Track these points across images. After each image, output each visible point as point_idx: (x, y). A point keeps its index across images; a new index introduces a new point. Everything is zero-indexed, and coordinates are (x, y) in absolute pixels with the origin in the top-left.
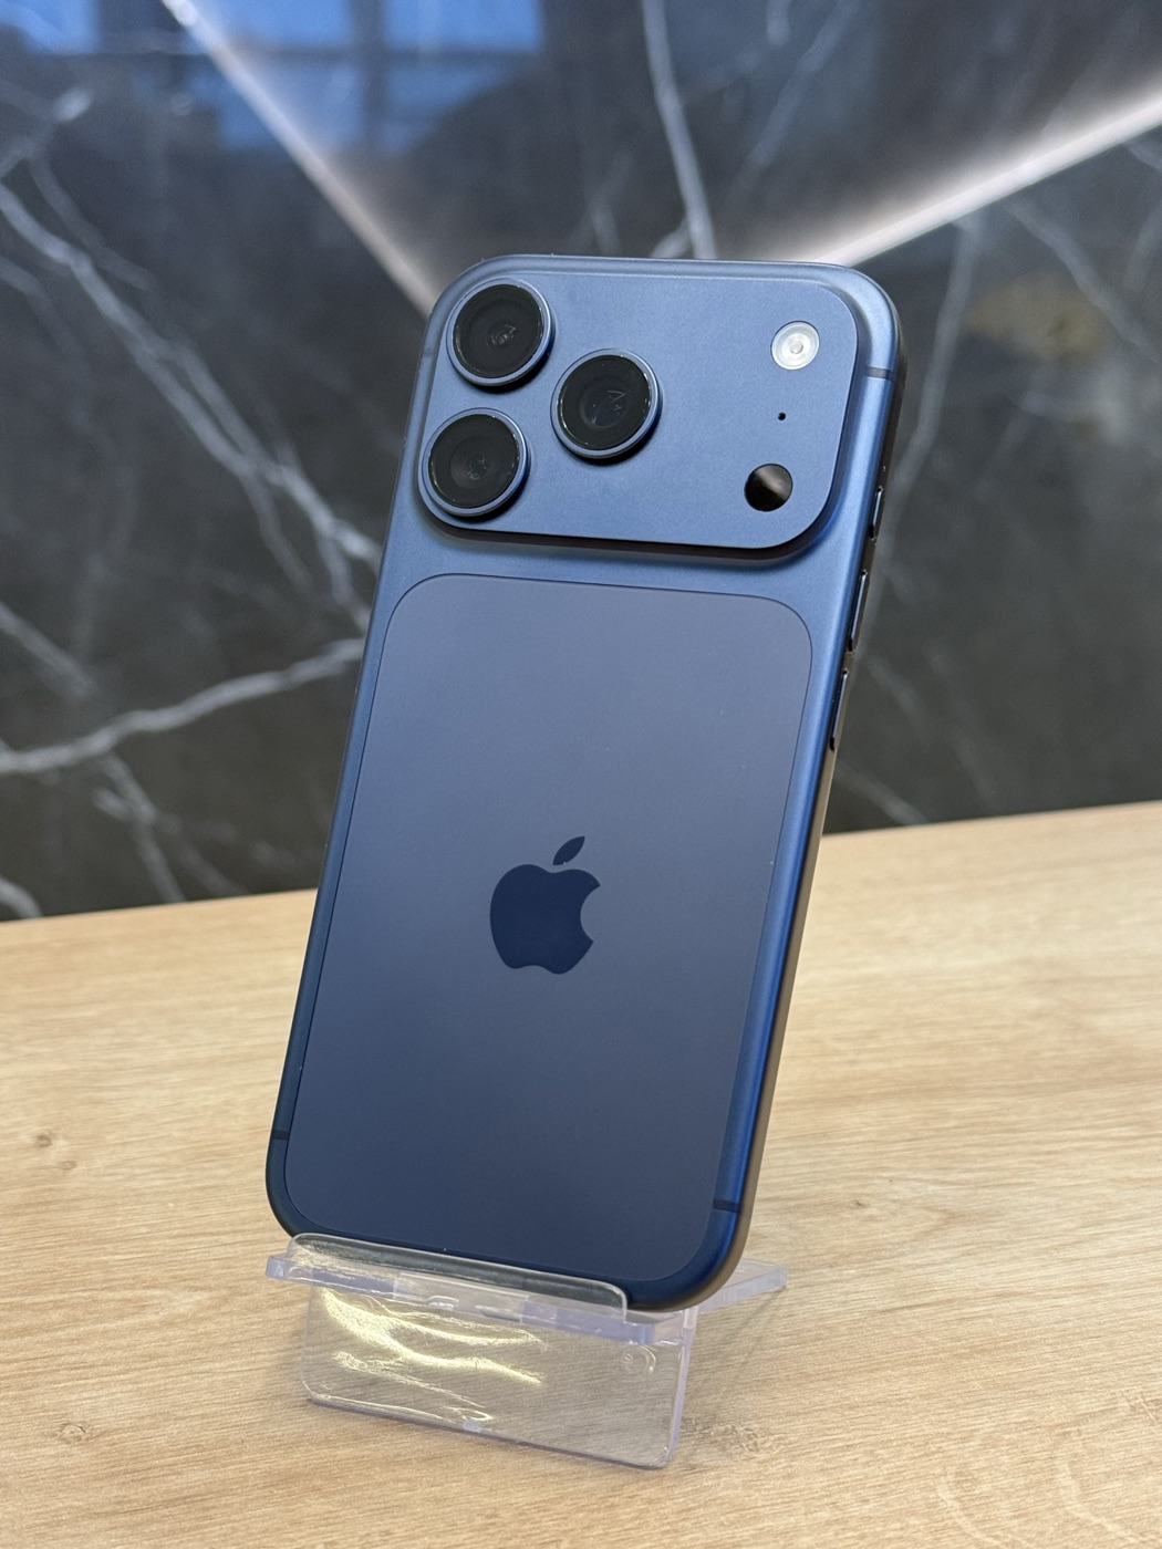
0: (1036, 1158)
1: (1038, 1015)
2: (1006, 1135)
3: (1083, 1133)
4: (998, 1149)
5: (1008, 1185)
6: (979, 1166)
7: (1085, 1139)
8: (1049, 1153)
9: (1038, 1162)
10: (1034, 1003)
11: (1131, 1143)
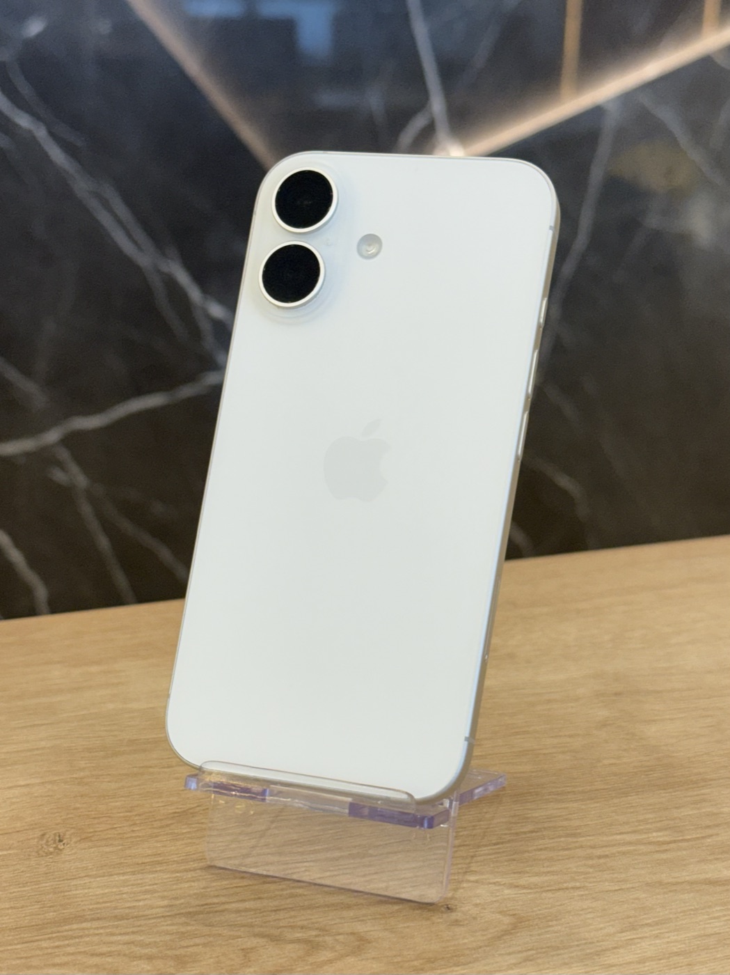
0: (590, 862)
1: (604, 724)
2: (570, 839)
3: (627, 838)
4: (561, 853)
5: (567, 889)
6: (545, 870)
7: (630, 843)
8: (600, 857)
9: (591, 866)
10: (602, 713)
11: (665, 847)
